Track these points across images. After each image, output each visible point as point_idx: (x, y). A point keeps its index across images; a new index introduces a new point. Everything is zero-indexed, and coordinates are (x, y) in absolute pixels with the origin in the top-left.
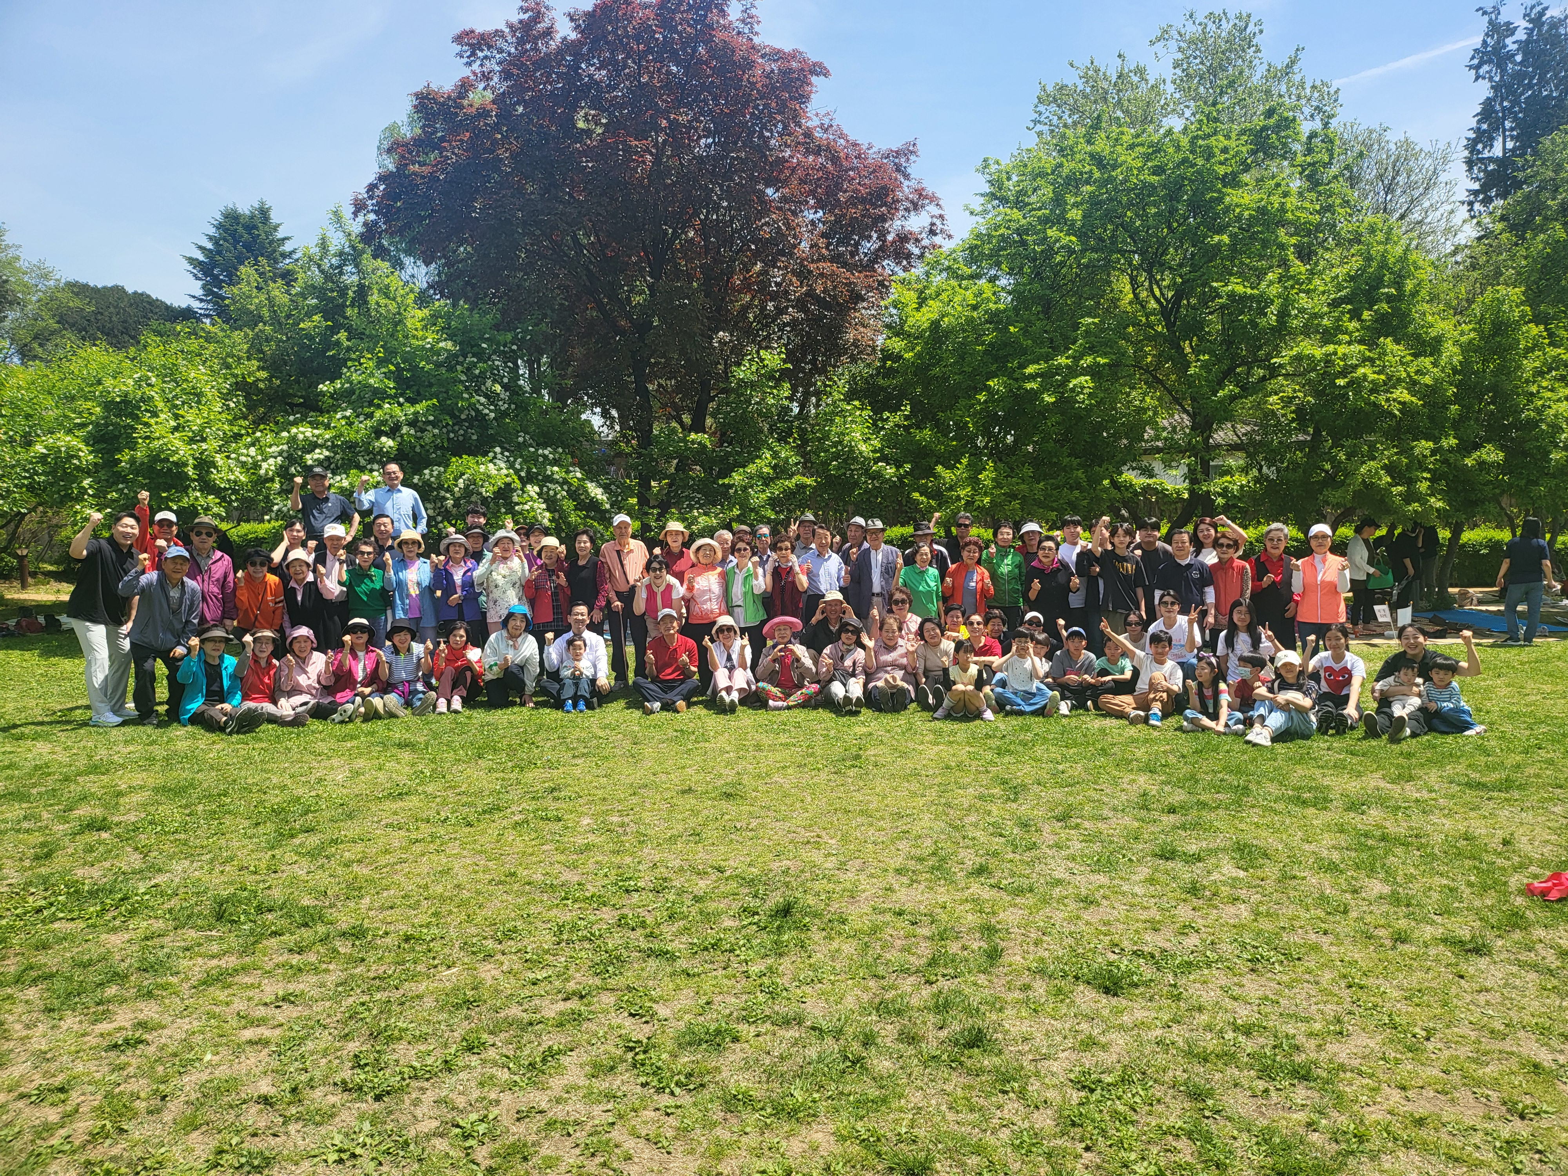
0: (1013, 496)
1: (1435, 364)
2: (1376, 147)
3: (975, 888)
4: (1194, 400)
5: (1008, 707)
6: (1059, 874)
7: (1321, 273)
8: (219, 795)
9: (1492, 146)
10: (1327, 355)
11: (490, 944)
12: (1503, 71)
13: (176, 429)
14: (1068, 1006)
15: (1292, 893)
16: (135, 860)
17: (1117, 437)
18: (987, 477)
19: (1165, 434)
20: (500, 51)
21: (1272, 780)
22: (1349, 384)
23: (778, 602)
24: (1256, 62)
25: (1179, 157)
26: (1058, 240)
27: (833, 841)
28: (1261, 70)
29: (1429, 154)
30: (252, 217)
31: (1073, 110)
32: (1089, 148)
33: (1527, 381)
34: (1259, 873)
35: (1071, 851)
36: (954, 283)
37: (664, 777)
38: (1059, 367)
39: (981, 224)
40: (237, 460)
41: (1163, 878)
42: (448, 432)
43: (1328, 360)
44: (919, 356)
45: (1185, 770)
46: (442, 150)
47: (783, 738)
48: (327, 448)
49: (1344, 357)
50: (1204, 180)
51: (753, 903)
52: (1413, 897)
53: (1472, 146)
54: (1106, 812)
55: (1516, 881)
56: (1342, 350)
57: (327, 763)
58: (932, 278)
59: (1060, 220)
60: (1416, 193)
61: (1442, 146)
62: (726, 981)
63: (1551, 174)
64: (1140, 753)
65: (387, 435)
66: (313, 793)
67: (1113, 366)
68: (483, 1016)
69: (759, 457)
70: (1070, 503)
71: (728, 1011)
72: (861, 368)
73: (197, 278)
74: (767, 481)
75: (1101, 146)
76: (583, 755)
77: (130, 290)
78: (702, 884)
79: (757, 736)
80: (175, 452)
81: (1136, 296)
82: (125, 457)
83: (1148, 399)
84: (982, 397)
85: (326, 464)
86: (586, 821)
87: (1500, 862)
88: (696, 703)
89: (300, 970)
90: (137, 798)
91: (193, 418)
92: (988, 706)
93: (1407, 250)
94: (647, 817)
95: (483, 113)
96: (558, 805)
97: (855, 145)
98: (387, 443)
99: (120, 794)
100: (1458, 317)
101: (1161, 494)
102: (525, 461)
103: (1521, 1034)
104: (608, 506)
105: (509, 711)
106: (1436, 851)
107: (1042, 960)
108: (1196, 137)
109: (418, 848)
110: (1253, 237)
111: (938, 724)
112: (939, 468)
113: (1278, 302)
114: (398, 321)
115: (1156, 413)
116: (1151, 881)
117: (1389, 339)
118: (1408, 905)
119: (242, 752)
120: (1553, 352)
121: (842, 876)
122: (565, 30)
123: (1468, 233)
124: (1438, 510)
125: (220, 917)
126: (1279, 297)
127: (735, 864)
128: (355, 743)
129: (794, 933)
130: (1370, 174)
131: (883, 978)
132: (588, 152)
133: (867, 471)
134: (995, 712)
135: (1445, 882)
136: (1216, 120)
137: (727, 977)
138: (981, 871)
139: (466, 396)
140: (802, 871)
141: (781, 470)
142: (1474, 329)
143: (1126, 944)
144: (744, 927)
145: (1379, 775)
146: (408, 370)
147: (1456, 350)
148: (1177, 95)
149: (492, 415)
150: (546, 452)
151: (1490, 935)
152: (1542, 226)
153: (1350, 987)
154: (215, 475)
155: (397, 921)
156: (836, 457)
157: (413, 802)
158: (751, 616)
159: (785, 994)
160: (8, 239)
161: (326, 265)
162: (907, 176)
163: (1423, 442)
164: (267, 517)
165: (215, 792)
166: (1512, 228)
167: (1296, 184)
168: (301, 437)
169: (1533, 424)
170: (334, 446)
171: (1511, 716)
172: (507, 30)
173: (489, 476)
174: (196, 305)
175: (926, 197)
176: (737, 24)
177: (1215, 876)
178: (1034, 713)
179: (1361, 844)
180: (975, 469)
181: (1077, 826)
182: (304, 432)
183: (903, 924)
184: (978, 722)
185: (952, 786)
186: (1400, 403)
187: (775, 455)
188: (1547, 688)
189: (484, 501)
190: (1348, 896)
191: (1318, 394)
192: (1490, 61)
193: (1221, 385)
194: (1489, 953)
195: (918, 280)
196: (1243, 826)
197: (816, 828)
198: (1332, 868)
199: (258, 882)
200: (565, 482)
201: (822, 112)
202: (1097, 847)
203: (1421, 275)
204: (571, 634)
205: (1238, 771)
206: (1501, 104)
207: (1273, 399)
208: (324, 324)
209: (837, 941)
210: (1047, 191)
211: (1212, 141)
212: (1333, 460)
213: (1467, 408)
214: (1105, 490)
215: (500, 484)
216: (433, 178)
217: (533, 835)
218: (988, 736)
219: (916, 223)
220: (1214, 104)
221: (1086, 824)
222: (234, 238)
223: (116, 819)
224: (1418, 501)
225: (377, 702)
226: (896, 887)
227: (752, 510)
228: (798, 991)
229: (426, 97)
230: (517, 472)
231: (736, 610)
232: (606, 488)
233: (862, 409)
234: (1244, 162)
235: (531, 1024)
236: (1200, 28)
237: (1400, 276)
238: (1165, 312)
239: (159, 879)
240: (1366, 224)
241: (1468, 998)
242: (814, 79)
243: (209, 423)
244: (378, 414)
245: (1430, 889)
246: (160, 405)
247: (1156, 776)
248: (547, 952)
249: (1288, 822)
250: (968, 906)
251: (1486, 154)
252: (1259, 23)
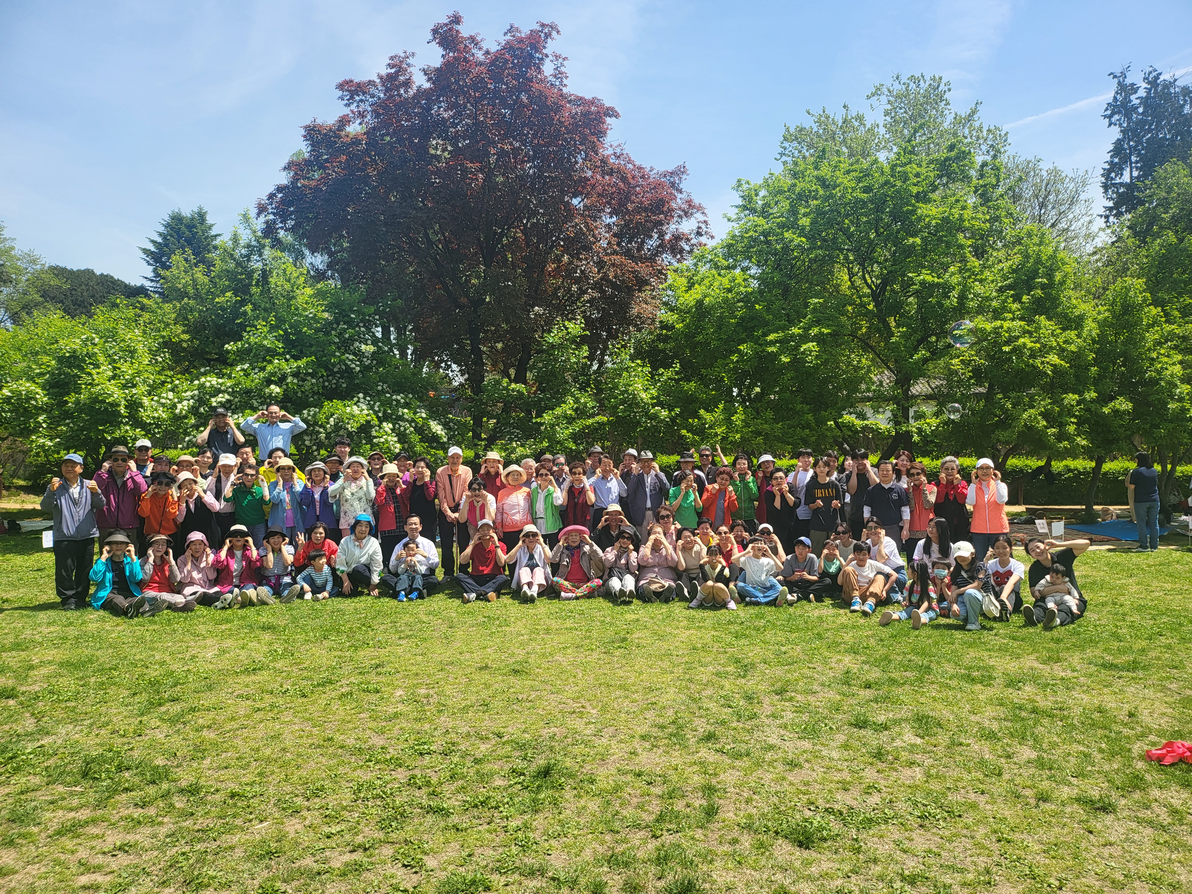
0: (758, 433)
1: (1079, 336)
2: (1032, 173)
3: (705, 753)
4: (896, 361)
5: (748, 599)
6: (773, 740)
7: (990, 267)
8: (110, 669)
9: (1122, 175)
10: (995, 328)
11: (299, 801)
12: (1130, 119)
13: (114, 377)
14: (768, 859)
15: (958, 758)
16: (30, 724)
17: (839, 389)
18: (738, 418)
19: (873, 388)
20: (373, 96)
21: (949, 661)
22: (1014, 350)
23: (571, 515)
24: (946, 112)
25: (882, 180)
26: (792, 241)
27: (594, 711)
28: (950, 118)
29: (1072, 180)
30: (192, 219)
31: (810, 146)
32: (816, 173)
33: (1149, 350)
34: (933, 741)
35: (785, 720)
36: (714, 272)
37: (468, 656)
38: (793, 336)
39: (736, 228)
40: (158, 402)
41: (856, 744)
42: (324, 381)
43: (996, 331)
44: (687, 326)
45: (883, 651)
46: (325, 168)
47: (569, 624)
48: (228, 393)
49: (1009, 330)
50: (902, 197)
51: (520, 765)
52: (1055, 762)
53: (1107, 174)
54: (816, 687)
55: (1138, 748)
56: (1006, 325)
57: (201, 643)
58: (699, 268)
59: (792, 225)
60: (1063, 208)
61: (1081, 173)
62: (487, 835)
63: (1164, 194)
64: (848, 637)
65: (276, 384)
66: (185, 668)
67: (834, 335)
68: (281, 866)
69: (564, 402)
70: (802, 439)
71: (485, 863)
72: (645, 335)
73: (149, 264)
74: (570, 420)
75: (825, 171)
76: (408, 637)
77: (98, 272)
78: (483, 747)
79: (548, 622)
80: (111, 395)
81: (852, 283)
82: (71, 399)
83: (864, 360)
84: (735, 358)
85: (228, 405)
86: (399, 692)
87: (1126, 731)
88: (504, 594)
89: (139, 822)
90: (44, 671)
91: (127, 369)
92: (732, 598)
93: (1056, 250)
94: (448, 690)
95: (356, 141)
96: (379, 679)
97: (640, 168)
98: (275, 389)
99: (32, 668)
100: (1096, 301)
101: (876, 431)
102: (382, 405)
103: (1137, 884)
104: (445, 440)
105: (356, 600)
106: (1075, 722)
107: (750, 816)
108: (896, 165)
109: (258, 716)
110: (940, 239)
111: (692, 612)
112: (702, 412)
113: (958, 288)
114: (290, 297)
115: (869, 371)
116: (846, 746)
117: (1043, 317)
118: (1050, 769)
119: (138, 633)
120: (1168, 328)
121: (597, 742)
122: (420, 81)
123: (1104, 239)
124: (1083, 447)
125: (85, 775)
126: (959, 284)
127: (513, 731)
128: (229, 626)
129: (550, 792)
130: (1028, 194)
131: (618, 832)
132: (438, 172)
133: (647, 413)
134: (737, 603)
135: (1081, 748)
136: (912, 152)
137: (489, 832)
138: (710, 737)
139: (338, 354)
140: (566, 737)
141: (581, 412)
142: (1108, 310)
143: (821, 803)
144: (511, 786)
145: (1032, 657)
146: (294, 334)
147: (1094, 325)
148: (888, 136)
149: (358, 369)
150: (399, 398)
151: (1114, 795)
152: (1158, 233)
153: (999, 841)
154: (142, 413)
155: (228, 779)
156: (623, 402)
157: (263, 676)
158: (549, 525)
159: (535, 846)
160: (6, 234)
161: (237, 254)
162: (680, 192)
163: (1071, 395)
164: (180, 446)
165: (108, 666)
166: (1136, 234)
167: (972, 200)
168: (208, 384)
169: (1154, 382)
170: (234, 392)
171: (1140, 609)
172: (378, 81)
173: (353, 416)
174: (147, 284)
175: (694, 207)
176: (550, 78)
177: (898, 743)
178: (768, 604)
179: (1015, 715)
180: (729, 412)
181: (791, 699)
182: (211, 381)
183: (640, 783)
184: (723, 611)
185: (696, 665)
186: (1052, 365)
187: (577, 400)
188: (1168, 586)
189: (350, 434)
190: (1003, 760)
191: (990, 357)
192: (1119, 112)
193: (916, 350)
194: (1114, 811)
195: (688, 270)
196: (923, 700)
197: (582, 700)
198: (991, 736)
199: (124, 744)
200: (413, 420)
201: (615, 144)
202: (805, 717)
203: (1068, 269)
204: (407, 539)
205: (923, 653)
206: (1128, 144)
207: (955, 361)
208: (234, 299)
209: (585, 799)
210: (785, 205)
211: (908, 168)
212: (1002, 407)
213: (1104, 370)
214: (830, 429)
215: (362, 421)
216: (317, 189)
217: (354, 705)
218: (730, 623)
219: (687, 226)
220: (909, 141)
221: (799, 697)
222: (178, 234)
223: (24, 689)
224: (1068, 440)
225: (251, 592)
226: (640, 751)
227: (558, 442)
228: (546, 845)
229: (313, 130)
230: (376, 413)
231: (539, 521)
232: (445, 425)
233: (643, 366)
234: (932, 184)
235: (319, 874)
236: (904, 87)
237: (1051, 270)
238: (875, 296)
239: (46, 741)
240: (1025, 231)
241: (1095, 851)
242: (608, 120)
243: (139, 373)
244: (269, 368)
245: (1069, 754)
246: (102, 359)
247: (858, 657)
248: (344, 808)
249: (959, 697)
250: (696, 768)
251: (1118, 181)
252: (948, 83)
